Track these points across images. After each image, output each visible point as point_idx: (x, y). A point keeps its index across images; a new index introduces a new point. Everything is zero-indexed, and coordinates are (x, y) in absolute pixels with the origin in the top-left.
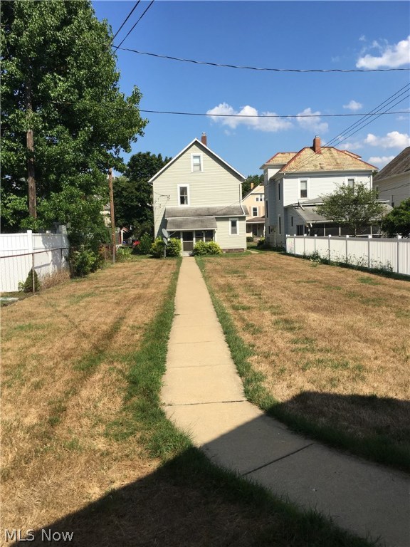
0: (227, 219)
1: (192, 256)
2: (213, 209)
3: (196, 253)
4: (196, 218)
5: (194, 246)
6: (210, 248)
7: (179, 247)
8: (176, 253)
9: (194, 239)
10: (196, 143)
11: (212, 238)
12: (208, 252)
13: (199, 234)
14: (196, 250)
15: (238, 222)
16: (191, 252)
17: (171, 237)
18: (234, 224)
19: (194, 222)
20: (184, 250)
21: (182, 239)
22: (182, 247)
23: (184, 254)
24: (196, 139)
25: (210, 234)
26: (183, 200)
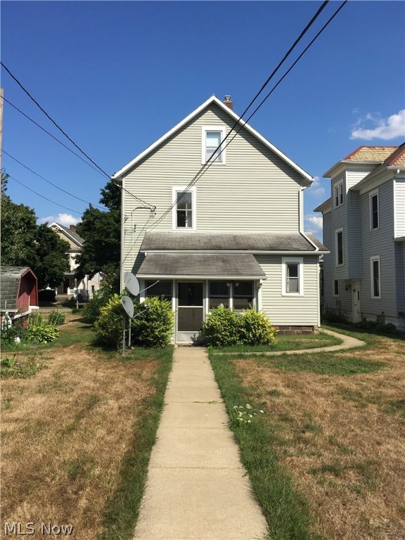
0: (276, 259)
1: (198, 343)
2: (244, 237)
3: (208, 339)
4: (209, 253)
5: (205, 320)
6: (248, 326)
7: (166, 321)
8: (156, 337)
9: (206, 301)
10: (213, 106)
11: (250, 300)
12: (243, 336)
13: (219, 290)
14: (212, 330)
15: (302, 267)
16: (197, 334)
17: (149, 294)
18: (293, 271)
19: (205, 261)
20: (180, 329)
21: (174, 300)
22: (174, 320)
23: (179, 338)
24: (213, 98)
25: (247, 291)
26: (182, 220)
